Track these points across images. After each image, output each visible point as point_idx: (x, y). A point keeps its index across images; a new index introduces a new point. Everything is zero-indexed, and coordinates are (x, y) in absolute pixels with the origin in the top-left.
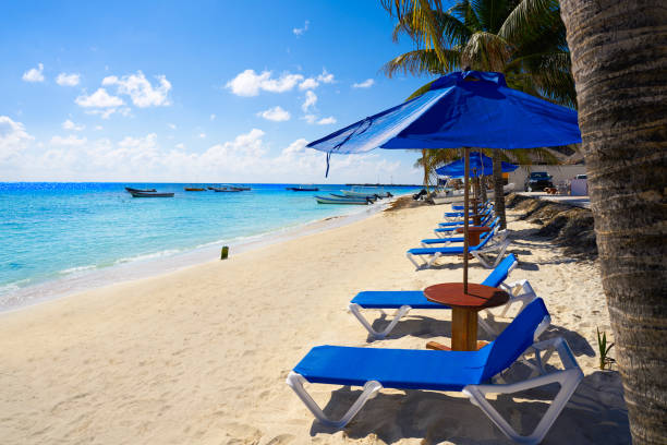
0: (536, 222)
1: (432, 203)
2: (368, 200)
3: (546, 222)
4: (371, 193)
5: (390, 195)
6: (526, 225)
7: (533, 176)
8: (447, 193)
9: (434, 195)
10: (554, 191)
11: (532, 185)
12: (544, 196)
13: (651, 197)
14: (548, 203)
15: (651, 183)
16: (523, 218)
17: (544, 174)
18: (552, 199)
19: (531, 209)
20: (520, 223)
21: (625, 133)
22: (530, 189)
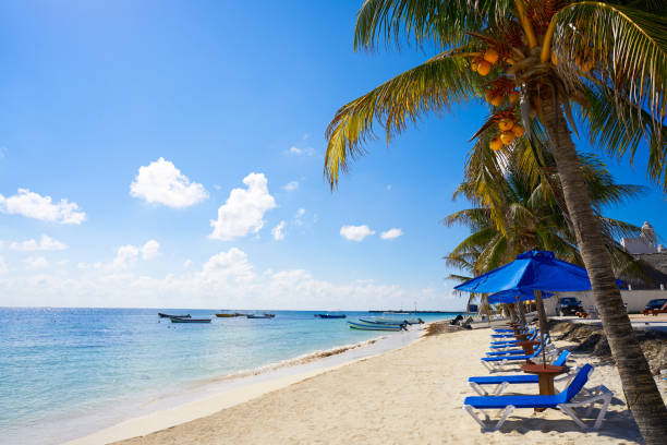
0: (574, 340)
1: (469, 328)
2: (403, 326)
3: (582, 341)
4: (401, 319)
5: (421, 322)
6: (566, 343)
7: (562, 301)
8: (483, 318)
9: (470, 320)
10: (585, 315)
11: (563, 309)
12: (577, 320)
13: (612, 308)
14: (582, 325)
15: (611, 305)
16: (561, 338)
17: (573, 300)
18: (585, 322)
19: (567, 331)
20: (559, 342)
21: (603, 293)
22: (561, 314)
